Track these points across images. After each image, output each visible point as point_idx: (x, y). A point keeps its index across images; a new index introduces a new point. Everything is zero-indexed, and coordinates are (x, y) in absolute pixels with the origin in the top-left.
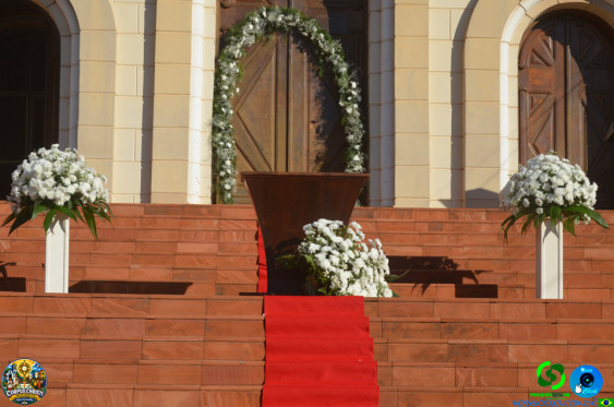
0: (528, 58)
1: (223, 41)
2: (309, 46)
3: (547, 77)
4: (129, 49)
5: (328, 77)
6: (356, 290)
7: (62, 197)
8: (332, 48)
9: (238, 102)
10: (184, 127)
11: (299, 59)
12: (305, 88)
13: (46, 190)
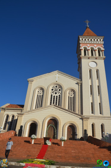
0: (68, 128)
1: (47, 126)
2: (53, 127)
3: (69, 130)
4: (41, 127)
5: (54, 129)
6: (49, 145)
7: (33, 138)
8: (55, 127)
9: (48, 131)
10: (44, 132)
11: (52, 128)
12: (53, 130)
13: (33, 137)
